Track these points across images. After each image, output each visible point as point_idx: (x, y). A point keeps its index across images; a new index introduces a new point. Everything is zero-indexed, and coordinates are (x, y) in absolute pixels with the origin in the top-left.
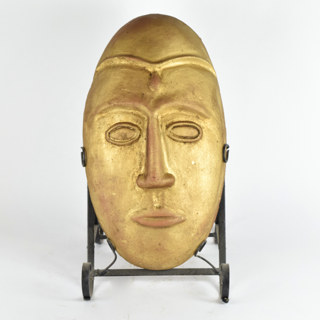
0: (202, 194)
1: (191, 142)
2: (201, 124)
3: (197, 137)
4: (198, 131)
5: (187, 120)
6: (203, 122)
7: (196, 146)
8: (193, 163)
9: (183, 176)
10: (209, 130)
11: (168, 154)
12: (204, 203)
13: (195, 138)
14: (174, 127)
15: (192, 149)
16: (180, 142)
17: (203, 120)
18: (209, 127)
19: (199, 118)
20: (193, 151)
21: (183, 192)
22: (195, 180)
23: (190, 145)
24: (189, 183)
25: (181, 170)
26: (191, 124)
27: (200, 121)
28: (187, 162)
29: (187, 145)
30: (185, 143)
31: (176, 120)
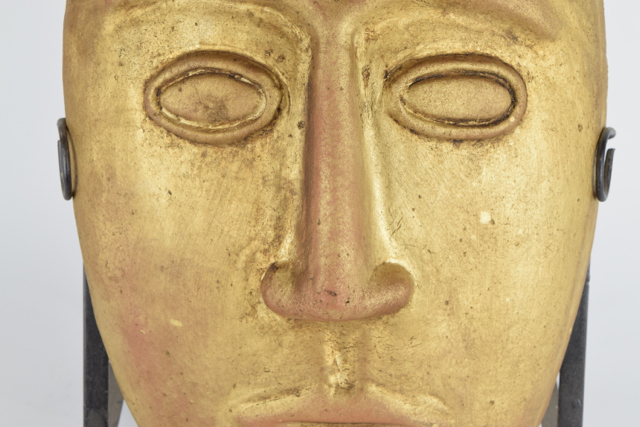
0: (512, 333)
1: (479, 140)
2: (524, 63)
3: (505, 117)
4: (512, 92)
5: (469, 48)
6: (530, 54)
7: (499, 153)
8: (485, 218)
9: (446, 272)
10: (551, 85)
11: (388, 186)
12: (516, 364)
13: (497, 122)
14: (419, 81)
15: (483, 162)
16: (440, 139)
17: (530, 47)
18: (551, 74)
19: (515, 39)
20: (487, 174)
21: (443, 329)
22: (488, 284)
23: (478, 151)
24: (467, 298)
25: (436, 249)
26: (486, 67)
27: (521, 50)
28: (462, 216)
29: (465, 150)
30: (457, 142)
31: (423, 51)
